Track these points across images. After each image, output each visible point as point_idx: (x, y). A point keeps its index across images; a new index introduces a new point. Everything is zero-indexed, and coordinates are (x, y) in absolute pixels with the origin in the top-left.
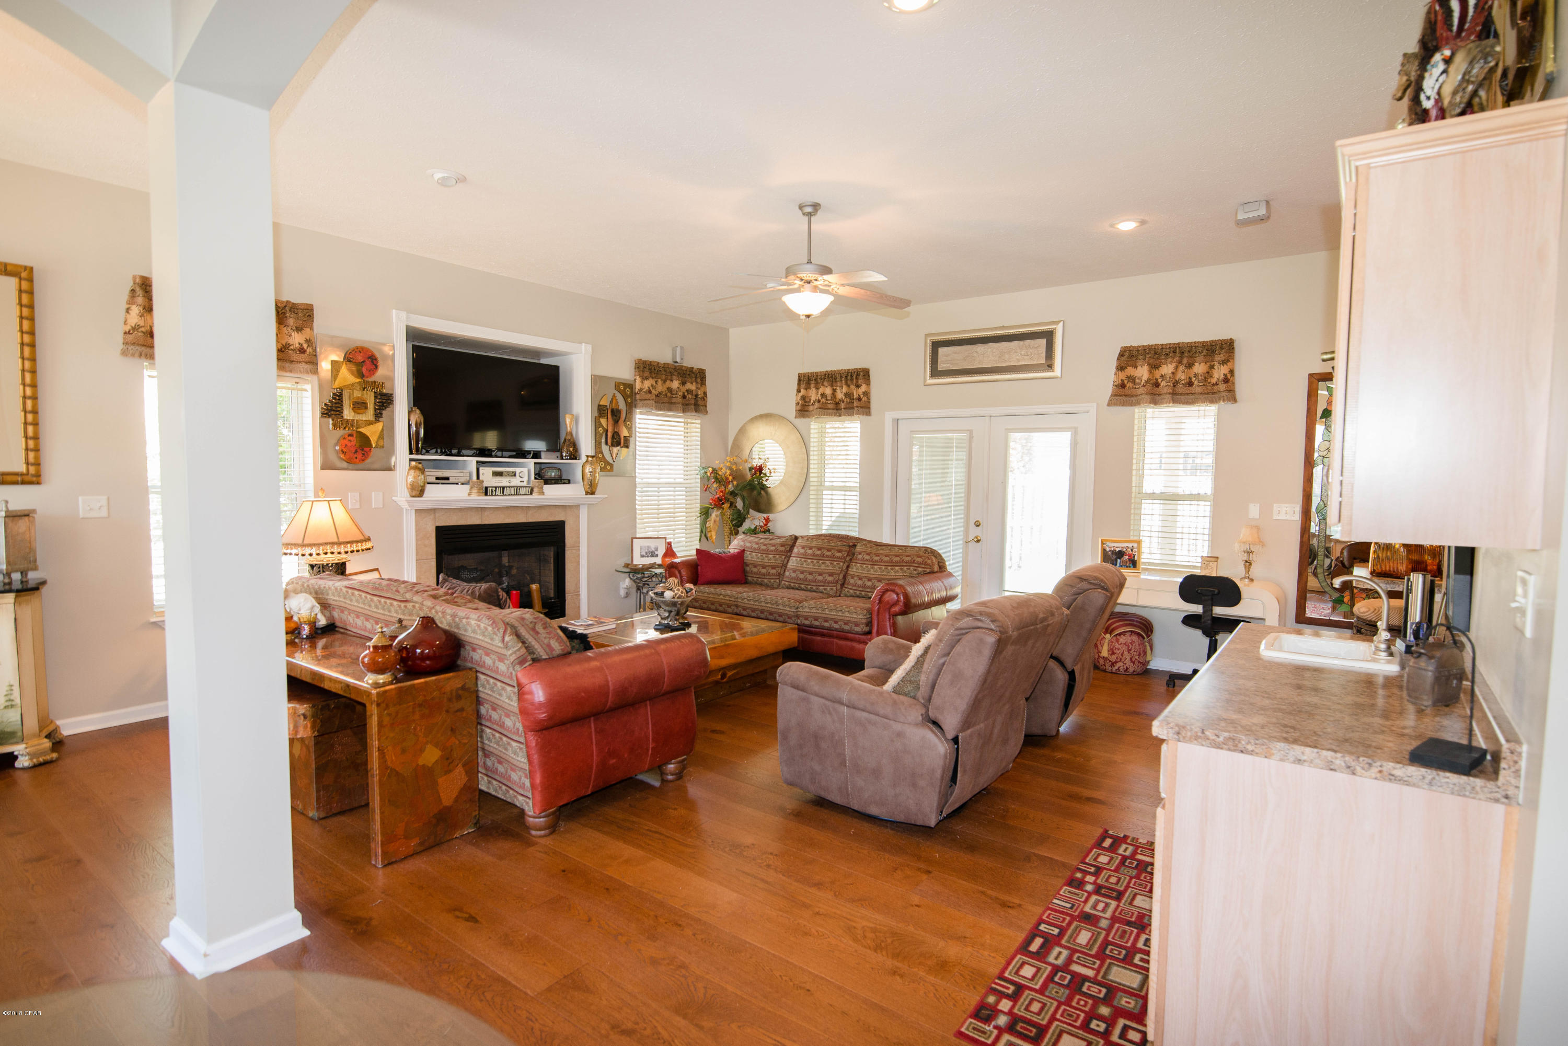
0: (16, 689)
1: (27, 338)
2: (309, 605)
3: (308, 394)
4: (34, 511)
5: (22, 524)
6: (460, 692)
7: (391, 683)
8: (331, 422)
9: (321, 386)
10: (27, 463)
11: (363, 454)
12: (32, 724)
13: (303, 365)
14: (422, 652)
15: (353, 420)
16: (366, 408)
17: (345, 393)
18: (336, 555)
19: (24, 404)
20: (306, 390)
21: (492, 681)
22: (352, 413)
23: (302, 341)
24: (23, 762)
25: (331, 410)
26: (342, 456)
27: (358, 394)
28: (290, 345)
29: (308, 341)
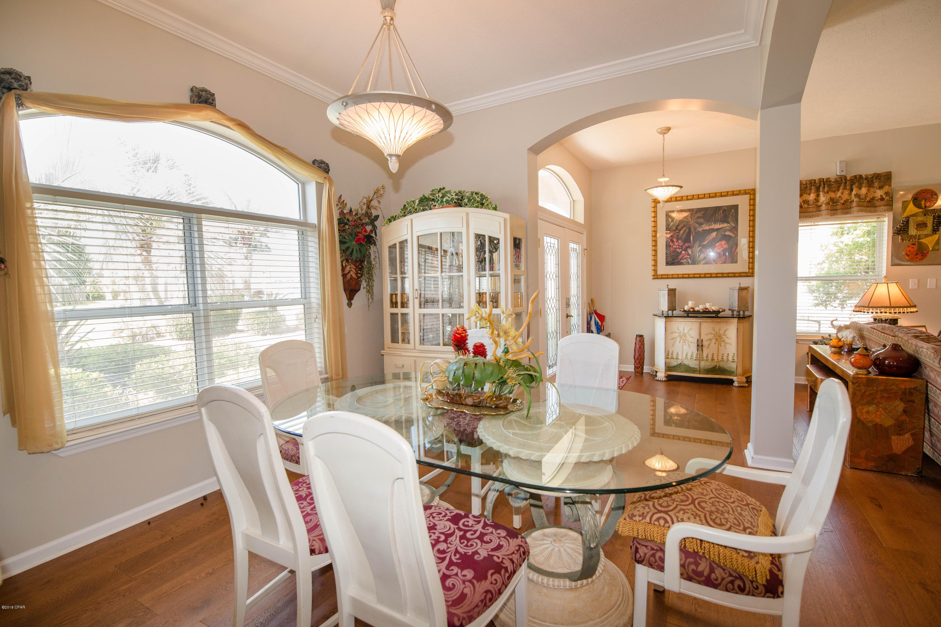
0: (736, 355)
1: (751, 218)
2: (852, 336)
3: (886, 224)
4: (749, 287)
5: (745, 292)
6: (912, 391)
7: (865, 375)
8: (900, 237)
9: (894, 218)
10: (749, 268)
11: (922, 255)
12: (740, 371)
13: (883, 207)
14: (889, 363)
15: (916, 235)
16: (926, 226)
17: (911, 220)
18: (888, 314)
19: (749, 244)
20: (885, 221)
21: (934, 388)
22: (915, 231)
23: (882, 194)
24: (736, 384)
25: (900, 231)
26: (907, 258)
27: (920, 219)
28: (875, 197)
29: (887, 194)
